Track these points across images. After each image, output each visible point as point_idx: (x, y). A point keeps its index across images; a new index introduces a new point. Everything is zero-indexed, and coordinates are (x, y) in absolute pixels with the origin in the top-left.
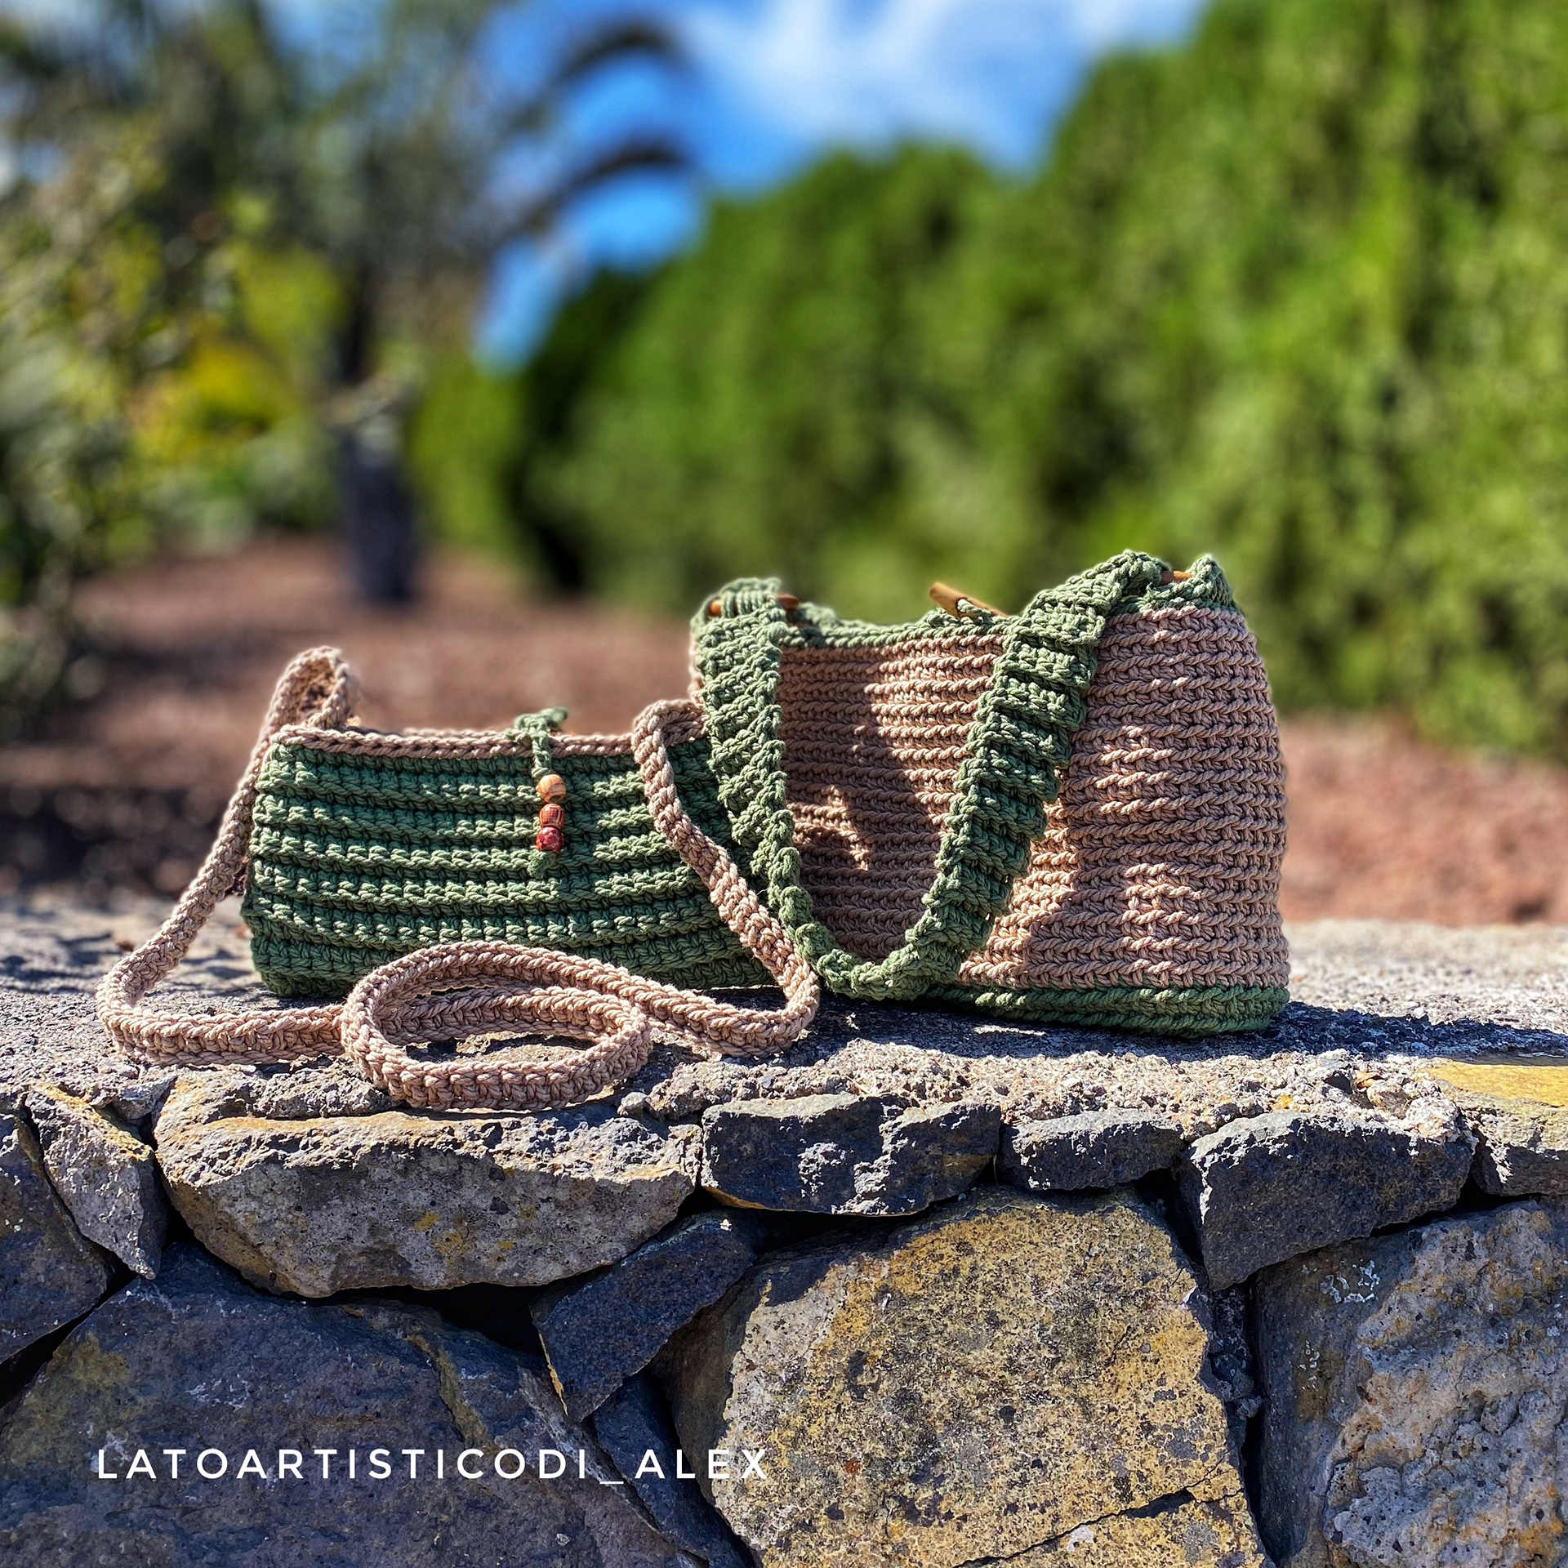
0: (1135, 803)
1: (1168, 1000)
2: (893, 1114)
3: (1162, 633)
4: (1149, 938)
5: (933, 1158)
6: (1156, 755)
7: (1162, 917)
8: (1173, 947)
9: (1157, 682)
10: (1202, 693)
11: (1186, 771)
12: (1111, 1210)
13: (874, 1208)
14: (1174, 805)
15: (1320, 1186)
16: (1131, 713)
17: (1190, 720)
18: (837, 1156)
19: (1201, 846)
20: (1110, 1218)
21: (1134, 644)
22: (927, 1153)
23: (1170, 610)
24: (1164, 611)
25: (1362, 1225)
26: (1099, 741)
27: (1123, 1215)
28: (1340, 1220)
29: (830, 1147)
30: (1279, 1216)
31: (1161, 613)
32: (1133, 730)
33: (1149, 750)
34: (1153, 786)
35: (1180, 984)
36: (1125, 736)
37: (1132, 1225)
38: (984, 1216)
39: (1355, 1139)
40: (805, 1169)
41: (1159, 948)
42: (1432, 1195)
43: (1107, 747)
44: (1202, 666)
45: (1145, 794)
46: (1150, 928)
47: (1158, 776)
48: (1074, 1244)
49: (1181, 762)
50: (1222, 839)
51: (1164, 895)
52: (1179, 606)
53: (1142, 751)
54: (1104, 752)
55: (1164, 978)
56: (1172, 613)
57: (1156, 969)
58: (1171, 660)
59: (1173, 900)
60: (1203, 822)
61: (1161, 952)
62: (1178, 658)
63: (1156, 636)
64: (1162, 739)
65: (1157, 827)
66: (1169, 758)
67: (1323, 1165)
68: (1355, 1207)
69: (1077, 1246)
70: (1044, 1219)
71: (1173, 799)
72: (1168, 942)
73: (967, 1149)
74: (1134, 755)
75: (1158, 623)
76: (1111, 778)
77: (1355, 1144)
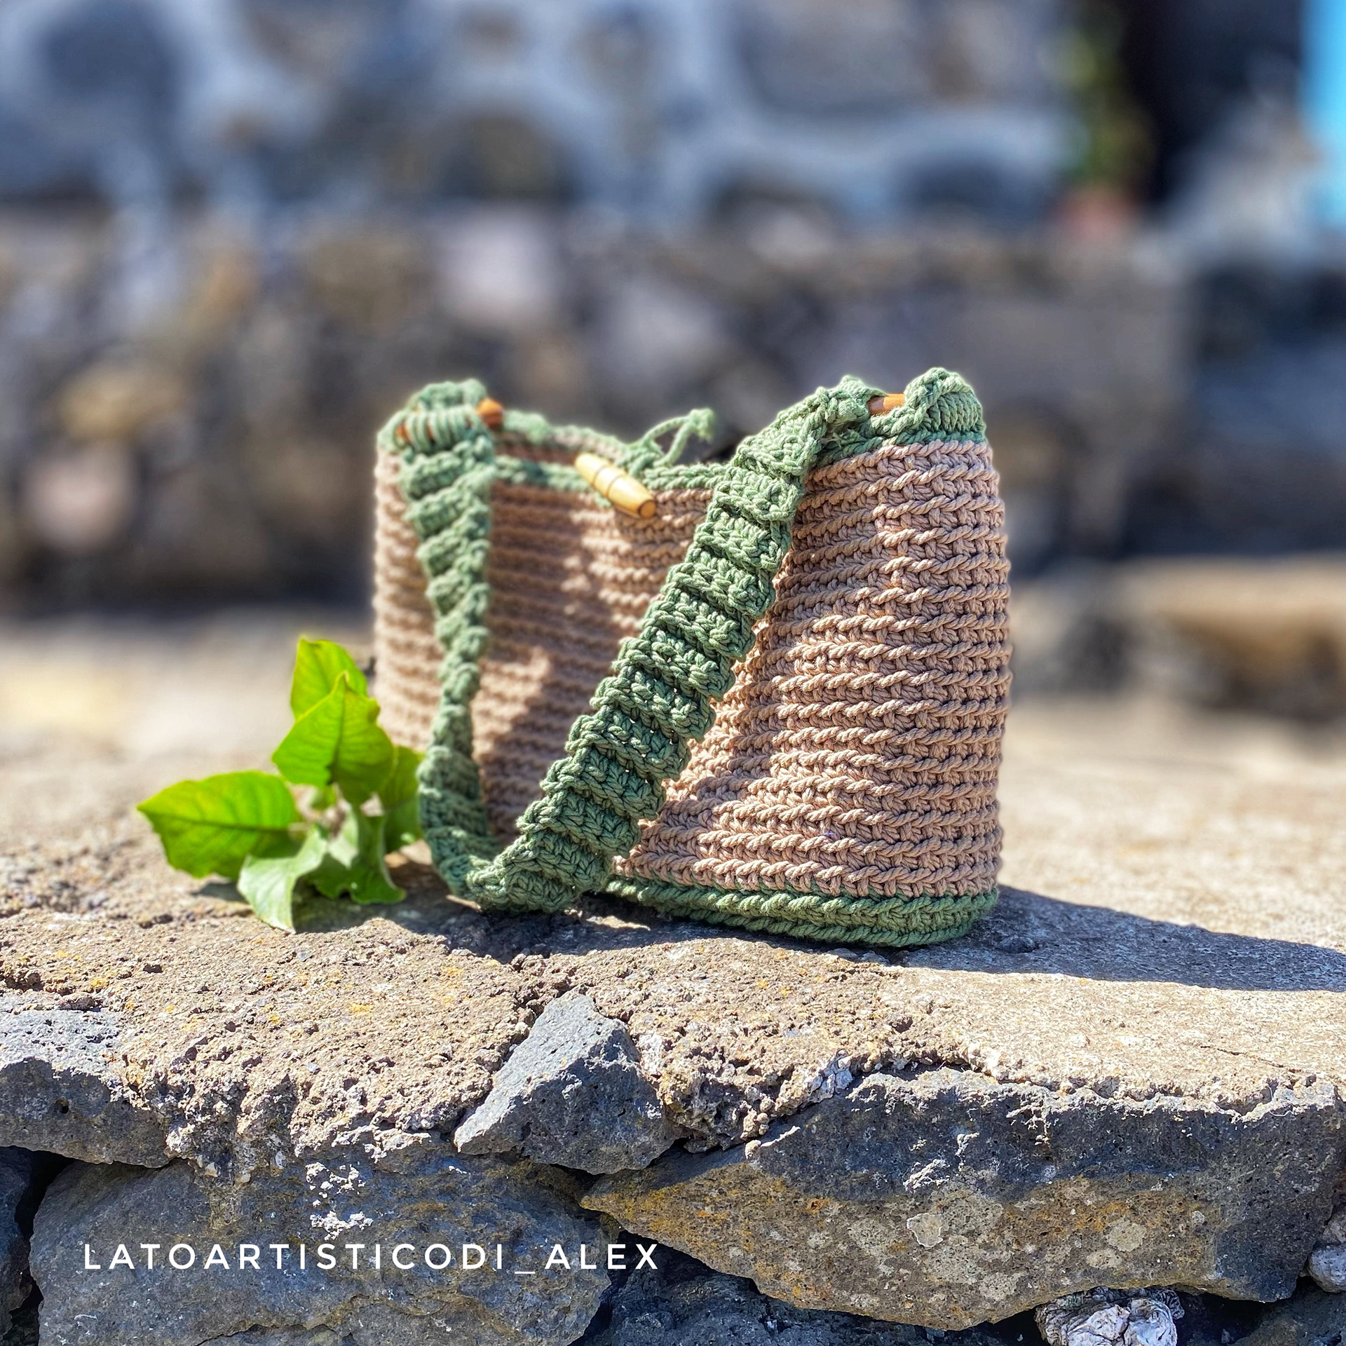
1: (837, 911)
4: (820, 838)
7: (837, 814)
8: (848, 850)
11: (878, 643)
14: (857, 682)
35: (854, 892)
41: (830, 850)
46: (822, 825)
50: (915, 726)
51: (841, 790)
55: (834, 886)
57: (825, 873)
59: (852, 795)
60: (891, 705)
61: (834, 854)
72: (841, 843)
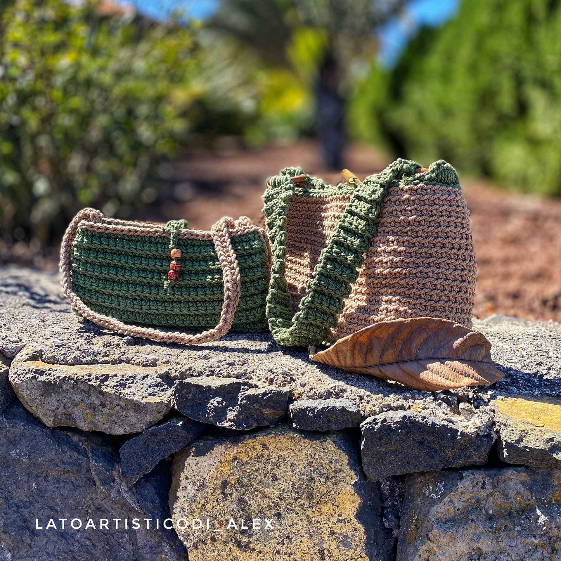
0: (388, 270)
2: (245, 390)
3: (407, 196)
5: (256, 409)
6: (399, 250)
9: (402, 217)
10: (422, 223)
11: (412, 257)
12: (325, 441)
13: (231, 426)
14: (404, 271)
15: (416, 446)
16: (392, 231)
17: (416, 235)
18: (222, 403)
19: (414, 290)
20: (324, 444)
21: (396, 201)
22: (254, 407)
23: (412, 186)
24: (409, 186)
25: (437, 465)
26: (379, 242)
27: (330, 444)
28: (426, 462)
29: (220, 399)
30: (397, 455)
31: (407, 187)
32: (391, 238)
33: (396, 247)
34: (397, 263)
36: (388, 240)
37: (333, 449)
38: (273, 435)
39: (432, 428)
40: (209, 407)
42: (469, 458)
43: (381, 245)
44: (425, 211)
45: (393, 266)
47: (398, 259)
48: (308, 452)
49: (410, 253)
50: (425, 288)
51: (396, 310)
52: (416, 184)
53: (393, 247)
54: (380, 247)
56: (412, 187)
58: (409, 208)
60: (416, 280)
62: (413, 207)
63: (404, 197)
64: (403, 242)
65: (397, 281)
66: (405, 251)
67: (418, 437)
68: (433, 457)
69: (310, 454)
70: (297, 440)
71: (404, 269)
73: (272, 408)
74: (389, 249)
75: (407, 191)
76: (380, 258)
77: (432, 430)
